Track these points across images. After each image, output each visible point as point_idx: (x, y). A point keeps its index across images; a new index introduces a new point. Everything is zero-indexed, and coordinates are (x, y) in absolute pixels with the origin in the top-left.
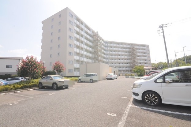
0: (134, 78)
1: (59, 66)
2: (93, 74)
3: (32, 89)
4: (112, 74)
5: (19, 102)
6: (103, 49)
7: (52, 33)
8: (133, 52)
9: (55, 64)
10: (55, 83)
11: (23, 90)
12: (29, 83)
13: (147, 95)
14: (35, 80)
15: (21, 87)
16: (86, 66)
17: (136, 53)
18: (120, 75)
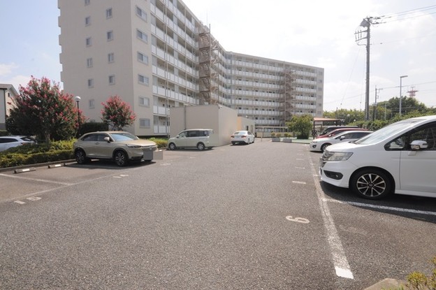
0: (291, 142)
1: (120, 110)
2: (204, 131)
3: (60, 165)
4: (246, 133)
5: (44, 197)
6: (220, 72)
7: (87, 19)
8: (287, 85)
9: (109, 103)
10: (120, 151)
11: (35, 166)
12: (47, 150)
13: (363, 177)
14: (62, 143)
15: (30, 158)
16: (185, 112)
17: (294, 87)
18: (258, 135)
